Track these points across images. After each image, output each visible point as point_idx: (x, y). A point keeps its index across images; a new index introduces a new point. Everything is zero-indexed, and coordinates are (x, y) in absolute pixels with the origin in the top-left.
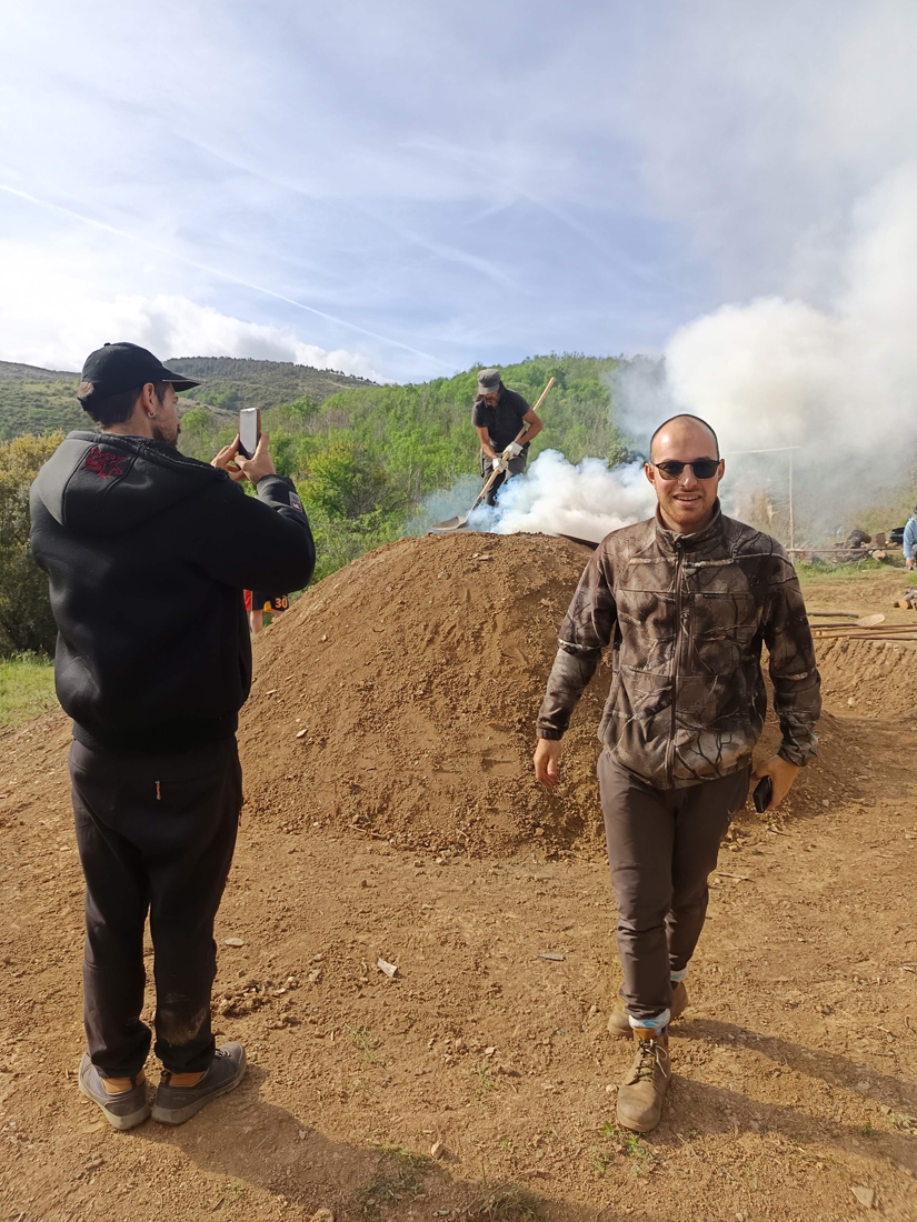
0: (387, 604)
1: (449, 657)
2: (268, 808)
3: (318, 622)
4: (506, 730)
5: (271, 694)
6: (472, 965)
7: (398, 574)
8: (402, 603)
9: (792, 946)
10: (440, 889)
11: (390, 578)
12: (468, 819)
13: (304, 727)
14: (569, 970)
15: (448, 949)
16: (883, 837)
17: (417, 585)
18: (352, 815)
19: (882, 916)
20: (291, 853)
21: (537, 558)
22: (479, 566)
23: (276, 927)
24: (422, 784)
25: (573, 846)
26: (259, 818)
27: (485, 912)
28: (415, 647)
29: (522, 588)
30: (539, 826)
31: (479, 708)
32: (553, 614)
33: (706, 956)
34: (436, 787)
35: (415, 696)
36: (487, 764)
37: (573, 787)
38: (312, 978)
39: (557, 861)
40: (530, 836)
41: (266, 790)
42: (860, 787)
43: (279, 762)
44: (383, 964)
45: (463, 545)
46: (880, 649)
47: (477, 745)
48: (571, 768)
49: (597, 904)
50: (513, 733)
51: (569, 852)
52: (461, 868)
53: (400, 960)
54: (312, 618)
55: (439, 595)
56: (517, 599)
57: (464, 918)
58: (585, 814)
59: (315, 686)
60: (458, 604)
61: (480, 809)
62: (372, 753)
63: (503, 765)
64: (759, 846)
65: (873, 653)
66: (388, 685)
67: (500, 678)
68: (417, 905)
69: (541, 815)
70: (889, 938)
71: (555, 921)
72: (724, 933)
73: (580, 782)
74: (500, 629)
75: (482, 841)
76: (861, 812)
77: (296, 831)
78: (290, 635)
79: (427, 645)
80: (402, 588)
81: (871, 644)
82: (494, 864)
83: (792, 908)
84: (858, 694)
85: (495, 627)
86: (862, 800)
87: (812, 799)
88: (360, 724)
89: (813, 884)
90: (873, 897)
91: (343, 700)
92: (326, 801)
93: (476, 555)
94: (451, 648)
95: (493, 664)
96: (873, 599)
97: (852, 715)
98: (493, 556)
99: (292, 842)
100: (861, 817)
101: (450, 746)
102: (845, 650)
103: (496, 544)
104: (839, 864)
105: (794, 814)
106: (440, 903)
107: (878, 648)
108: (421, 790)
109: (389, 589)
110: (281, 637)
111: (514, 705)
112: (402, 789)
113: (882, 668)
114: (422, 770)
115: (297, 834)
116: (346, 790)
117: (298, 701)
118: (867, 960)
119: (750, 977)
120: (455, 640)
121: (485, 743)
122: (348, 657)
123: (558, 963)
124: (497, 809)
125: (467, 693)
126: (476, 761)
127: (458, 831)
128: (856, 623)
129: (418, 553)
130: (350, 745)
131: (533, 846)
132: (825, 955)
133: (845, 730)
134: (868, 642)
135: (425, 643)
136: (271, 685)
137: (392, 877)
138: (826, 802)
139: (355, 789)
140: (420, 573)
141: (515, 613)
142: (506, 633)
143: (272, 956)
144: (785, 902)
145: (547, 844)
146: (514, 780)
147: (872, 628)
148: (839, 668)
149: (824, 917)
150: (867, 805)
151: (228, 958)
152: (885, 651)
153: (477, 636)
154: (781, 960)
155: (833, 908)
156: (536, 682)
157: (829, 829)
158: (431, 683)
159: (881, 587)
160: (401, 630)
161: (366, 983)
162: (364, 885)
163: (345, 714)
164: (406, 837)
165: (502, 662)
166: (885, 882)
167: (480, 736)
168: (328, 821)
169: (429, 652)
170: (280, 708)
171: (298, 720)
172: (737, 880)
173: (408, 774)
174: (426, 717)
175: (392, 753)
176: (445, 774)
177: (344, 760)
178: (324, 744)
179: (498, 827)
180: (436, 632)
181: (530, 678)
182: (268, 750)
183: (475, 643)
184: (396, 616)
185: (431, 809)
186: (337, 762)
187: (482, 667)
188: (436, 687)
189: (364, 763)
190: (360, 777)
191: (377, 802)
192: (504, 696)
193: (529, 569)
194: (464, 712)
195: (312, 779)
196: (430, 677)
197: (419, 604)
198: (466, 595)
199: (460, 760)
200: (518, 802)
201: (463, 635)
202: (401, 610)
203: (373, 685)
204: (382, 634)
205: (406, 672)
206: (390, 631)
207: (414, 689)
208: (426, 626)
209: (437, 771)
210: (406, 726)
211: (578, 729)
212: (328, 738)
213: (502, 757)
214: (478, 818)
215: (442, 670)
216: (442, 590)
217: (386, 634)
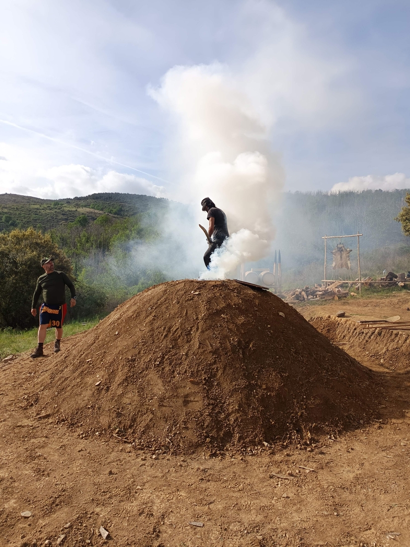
0: (148, 316)
1: (174, 344)
2: (76, 424)
3: (116, 324)
4: (198, 384)
5: (88, 362)
6: (152, 530)
7: (155, 301)
8: (155, 316)
9: (330, 518)
10: (149, 476)
11: (151, 303)
12: (173, 432)
13: (100, 380)
14: (204, 534)
15: (142, 517)
16: (389, 443)
17: (163, 307)
18: (115, 429)
19: (382, 497)
20: (79, 451)
21: (222, 293)
22: (193, 297)
23: (53, 503)
24: (152, 412)
25: (225, 448)
26: (70, 429)
27: (169, 491)
28: (158, 338)
29: (213, 309)
30: (208, 437)
31: (185, 372)
32: (227, 322)
33: (282, 525)
34: (159, 414)
35: (155, 365)
36: (186, 403)
37: (229, 415)
38: (59, 540)
39: (216, 457)
40: (203, 443)
41: (77, 414)
42: (381, 412)
43: (86, 398)
44: (102, 530)
45: (187, 286)
46: (397, 335)
47: (182, 392)
48: (229, 405)
49: (230, 487)
50: (201, 386)
51: (222, 452)
52: (165, 461)
53: (114, 526)
54: (114, 322)
55: (172, 312)
56: (210, 314)
57: (157, 496)
58: (233, 430)
59: (108, 358)
60: (181, 317)
61: (180, 427)
62: (130, 395)
63: (194, 403)
64: (324, 449)
65: (393, 337)
66: (143, 359)
67: (197, 356)
68: (135, 486)
69: (211, 430)
70: (384, 513)
71: (206, 497)
72: (295, 508)
73: (232, 412)
74: (200, 330)
75: (179, 445)
76: (380, 428)
77: (86, 438)
78: (103, 331)
79: (164, 338)
80: (156, 308)
81: (392, 332)
82: (182, 459)
83: (335, 491)
84: (386, 357)
85: (198, 329)
86: (380, 420)
87: (354, 420)
88: (126, 379)
89: (348, 474)
90: (379, 484)
91: (120, 366)
92: (104, 420)
93: (193, 292)
94: (175, 340)
95: (195, 348)
96: (397, 306)
97: (382, 370)
98: (201, 292)
99: (83, 444)
100: (379, 431)
101: (168, 392)
102: (380, 334)
103: (203, 286)
104: (364, 461)
105: (344, 429)
106: (147, 485)
107: (396, 334)
108: (151, 416)
109: (150, 309)
110: (100, 331)
111: (203, 370)
112: (142, 415)
113: (398, 344)
114: (153, 405)
115: (86, 439)
116: (114, 415)
117: (100, 366)
118: (370, 529)
119: (302, 541)
120: (178, 335)
121: (187, 390)
122: (126, 343)
123: (199, 529)
124: (188, 427)
125: (180, 363)
126: (181, 401)
127: (167, 439)
128: (387, 320)
129: (166, 291)
130: (120, 391)
131: (204, 448)
132: (348, 525)
133: (376, 378)
134: (391, 330)
135: (163, 337)
136: (89, 356)
137: (127, 467)
138: (361, 422)
139: (119, 415)
140: (165, 301)
141: (208, 321)
142: (203, 332)
143: (44, 524)
144: (331, 487)
145: (211, 447)
146: (199, 411)
147: (394, 323)
148: (377, 343)
149: (351, 497)
150: (383, 424)
151: (19, 525)
152: (399, 336)
153: (189, 334)
154: (322, 528)
155: (357, 491)
156: (215, 358)
157: (362, 438)
158: (163, 358)
159: (401, 300)
160: (152, 330)
161: (89, 544)
162: (111, 473)
163: (120, 374)
164: (141, 442)
165: (199, 348)
166: (387, 474)
167: (184, 387)
168: (103, 432)
169: (164, 342)
170: (91, 369)
171: (98, 376)
172: (308, 471)
173: (146, 407)
174: (158, 377)
175: (139, 395)
176: (164, 408)
177: (116, 398)
178: (108, 389)
179: (187, 437)
180: (169, 331)
181: (212, 355)
182: (81, 391)
183: (187, 337)
184: (151, 323)
185: (155, 426)
186: (113, 399)
187: (189, 350)
188: (166, 360)
189: (126, 400)
190: (122, 408)
191: (129, 422)
192: (198, 365)
193: (217, 299)
194: (178, 374)
195: (99, 408)
196: (163, 355)
197: (162, 317)
198: (185, 312)
199: (173, 400)
200: (199, 423)
201: (181, 333)
202: (154, 319)
203: (135, 359)
204: (144, 332)
205: (152, 352)
206: (147, 330)
207: (155, 361)
208: (165, 328)
209: (161, 406)
210: (149, 381)
211: (234, 383)
212: (110, 386)
213: (194, 399)
214: (178, 432)
215: (170, 351)
216: (174, 309)
217: (145, 332)
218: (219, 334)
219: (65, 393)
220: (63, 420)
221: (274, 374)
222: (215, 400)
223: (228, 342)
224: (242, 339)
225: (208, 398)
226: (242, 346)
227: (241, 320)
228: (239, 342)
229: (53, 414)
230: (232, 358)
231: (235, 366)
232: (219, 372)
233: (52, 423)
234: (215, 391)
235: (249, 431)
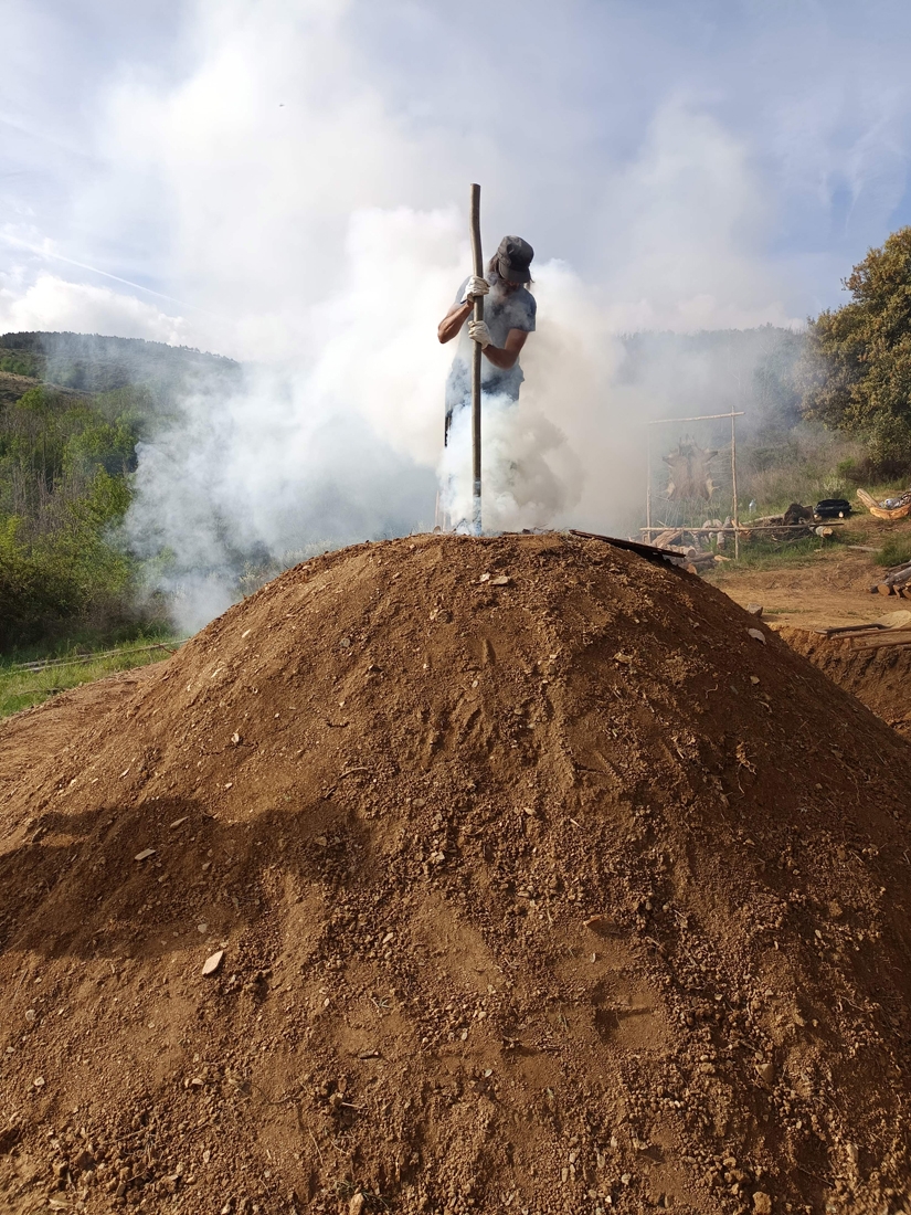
0: (345, 670)
1: (477, 775)
2: (151, 1178)
3: (222, 704)
4: (622, 932)
5: (144, 861)
7: (358, 614)
8: (375, 669)
11: (345, 622)
12: (605, 1183)
13: (218, 949)
17: (396, 634)
21: (582, 577)
22: (495, 595)
24: (485, 1087)
28: (411, 756)
29: (578, 634)
31: (560, 887)
32: (638, 677)
34: (519, 1098)
35: (431, 866)
36: (606, 1022)
37: (779, 1056)
41: (144, 1119)
43: (170, 1038)
45: (456, 558)
47: (576, 976)
50: (635, 940)
54: (210, 695)
55: (438, 651)
56: (576, 655)
58: (824, 1126)
60: (476, 669)
61: (623, 1149)
62: (367, 1013)
63: (635, 1019)
67: (582, 815)
73: (788, 1042)
74: (560, 717)
79: (434, 752)
80: (369, 639)
85: (550, 710)
88: (330, 941)
93: (485, 577)
94: (477, 757)
95: (563, 786)
98: (514, 577)
101: (524, 985)
103: (510, 554)
108: (486, 1109)
109: (345, 642)
110: (156, 728)
111: (621, 874)
112: (445, 1108)
114: (479, 1054)
116: (322, 1120)
117: (198, 880)
120: (484, 739)
122: (288, 782)
124: (656, 1147)
125: (527, 851)
126: (583, 1017)
128: (880, 623)
129: (386, 575)
130: (318, 998)
135: (428, 749)
136: (143, 838)
139: (344, 1117)
140: (396, 613)
141: (577, 681)
142: (571, 721)
146: (668, 1058)
153: (523, 731)
156: (645, 817)
158: (455, 833)
160: (379, 723)
163: (297, 914)
165: (578, 782)
167: (577, 952)
169: (439, 767)
170: (164, 896)
171: (203, 930)
173: (451, 1065)
174: (462, 916)
175: (409, 1012)
176: (528, 1060)
177: (309, 1033)
178: (261, 991)
179: (671, 1199)
180: (445, 725)
181: (634, 809)
182: (144, 1004)
183: (520, 744)
184: (369, 695)
185: (517, 1159)
186: (295, 1039)
187: (543, 795)
188: (468, 843)
189: (354, 1039)
190: (349, 1079)
191: (397, 1150)
192: (600, 854)
193: (577, 598)
194: (531, 897)
195: (245, 1087)
196: (450, 820)
197: (405, 671)
198: (485, 651)
199: (552, 1017)
200: (694, 1120)
201: (495, 729)
202: (374, 683)
203: (343, 844)
204: (347, 732)
205: (404, 812)
206: (361, 725)
207: (426, 850)
208: (426, 714)
209: (514, 1053)
210: (425, 940)
211: (744, 912)
212: (270, 975)
213: (630, 1001)
214: (625, 1179)
215: (470, 806)
216: (443, 643)
217: (354, 732)
218: (629, 723)
219: (71, 1011)
220: (87, 1162)
221: (841, 855)
222: (707, 994)
223: (668, 753)
224: (706, 738)
225: (681, 990)
226: (713, 762)
227: (677, 667)
228: (702, 747)
229: (33, 1127)
230: (699, 811)
231: (722, 843)
232: (678, 871)
233: (36, 1179)
234: (692, 955)
235: (878, 1120)
